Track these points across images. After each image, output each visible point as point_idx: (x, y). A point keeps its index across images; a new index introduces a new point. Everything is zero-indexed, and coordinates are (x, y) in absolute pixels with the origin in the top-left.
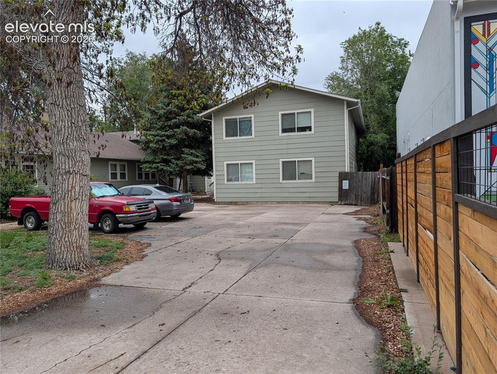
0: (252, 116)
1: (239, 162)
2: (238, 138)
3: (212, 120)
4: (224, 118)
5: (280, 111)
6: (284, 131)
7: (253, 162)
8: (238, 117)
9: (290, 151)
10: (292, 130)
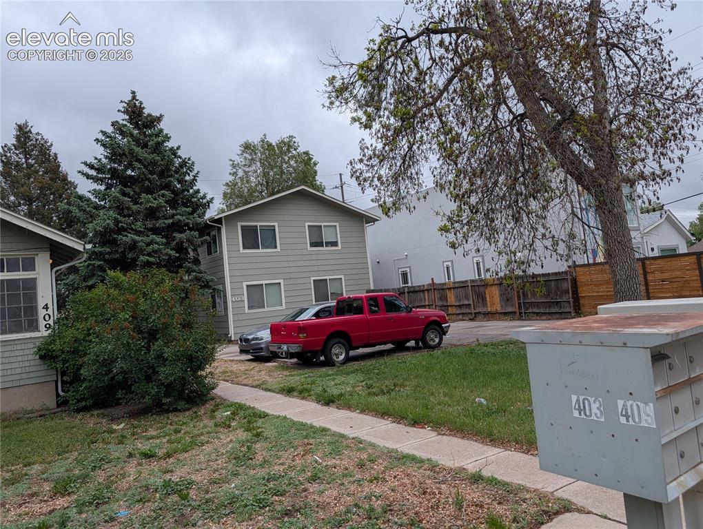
0: (276, 224)
1: (264, 282)
2: (261, 250)
3: (222, 225)
4: (239, 224)
5: (307, 221)
6: (313, 245)
7: (281, 281)
8: (259, 224)
9: (321, 268)
10: (319, 244)
